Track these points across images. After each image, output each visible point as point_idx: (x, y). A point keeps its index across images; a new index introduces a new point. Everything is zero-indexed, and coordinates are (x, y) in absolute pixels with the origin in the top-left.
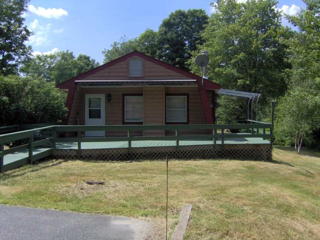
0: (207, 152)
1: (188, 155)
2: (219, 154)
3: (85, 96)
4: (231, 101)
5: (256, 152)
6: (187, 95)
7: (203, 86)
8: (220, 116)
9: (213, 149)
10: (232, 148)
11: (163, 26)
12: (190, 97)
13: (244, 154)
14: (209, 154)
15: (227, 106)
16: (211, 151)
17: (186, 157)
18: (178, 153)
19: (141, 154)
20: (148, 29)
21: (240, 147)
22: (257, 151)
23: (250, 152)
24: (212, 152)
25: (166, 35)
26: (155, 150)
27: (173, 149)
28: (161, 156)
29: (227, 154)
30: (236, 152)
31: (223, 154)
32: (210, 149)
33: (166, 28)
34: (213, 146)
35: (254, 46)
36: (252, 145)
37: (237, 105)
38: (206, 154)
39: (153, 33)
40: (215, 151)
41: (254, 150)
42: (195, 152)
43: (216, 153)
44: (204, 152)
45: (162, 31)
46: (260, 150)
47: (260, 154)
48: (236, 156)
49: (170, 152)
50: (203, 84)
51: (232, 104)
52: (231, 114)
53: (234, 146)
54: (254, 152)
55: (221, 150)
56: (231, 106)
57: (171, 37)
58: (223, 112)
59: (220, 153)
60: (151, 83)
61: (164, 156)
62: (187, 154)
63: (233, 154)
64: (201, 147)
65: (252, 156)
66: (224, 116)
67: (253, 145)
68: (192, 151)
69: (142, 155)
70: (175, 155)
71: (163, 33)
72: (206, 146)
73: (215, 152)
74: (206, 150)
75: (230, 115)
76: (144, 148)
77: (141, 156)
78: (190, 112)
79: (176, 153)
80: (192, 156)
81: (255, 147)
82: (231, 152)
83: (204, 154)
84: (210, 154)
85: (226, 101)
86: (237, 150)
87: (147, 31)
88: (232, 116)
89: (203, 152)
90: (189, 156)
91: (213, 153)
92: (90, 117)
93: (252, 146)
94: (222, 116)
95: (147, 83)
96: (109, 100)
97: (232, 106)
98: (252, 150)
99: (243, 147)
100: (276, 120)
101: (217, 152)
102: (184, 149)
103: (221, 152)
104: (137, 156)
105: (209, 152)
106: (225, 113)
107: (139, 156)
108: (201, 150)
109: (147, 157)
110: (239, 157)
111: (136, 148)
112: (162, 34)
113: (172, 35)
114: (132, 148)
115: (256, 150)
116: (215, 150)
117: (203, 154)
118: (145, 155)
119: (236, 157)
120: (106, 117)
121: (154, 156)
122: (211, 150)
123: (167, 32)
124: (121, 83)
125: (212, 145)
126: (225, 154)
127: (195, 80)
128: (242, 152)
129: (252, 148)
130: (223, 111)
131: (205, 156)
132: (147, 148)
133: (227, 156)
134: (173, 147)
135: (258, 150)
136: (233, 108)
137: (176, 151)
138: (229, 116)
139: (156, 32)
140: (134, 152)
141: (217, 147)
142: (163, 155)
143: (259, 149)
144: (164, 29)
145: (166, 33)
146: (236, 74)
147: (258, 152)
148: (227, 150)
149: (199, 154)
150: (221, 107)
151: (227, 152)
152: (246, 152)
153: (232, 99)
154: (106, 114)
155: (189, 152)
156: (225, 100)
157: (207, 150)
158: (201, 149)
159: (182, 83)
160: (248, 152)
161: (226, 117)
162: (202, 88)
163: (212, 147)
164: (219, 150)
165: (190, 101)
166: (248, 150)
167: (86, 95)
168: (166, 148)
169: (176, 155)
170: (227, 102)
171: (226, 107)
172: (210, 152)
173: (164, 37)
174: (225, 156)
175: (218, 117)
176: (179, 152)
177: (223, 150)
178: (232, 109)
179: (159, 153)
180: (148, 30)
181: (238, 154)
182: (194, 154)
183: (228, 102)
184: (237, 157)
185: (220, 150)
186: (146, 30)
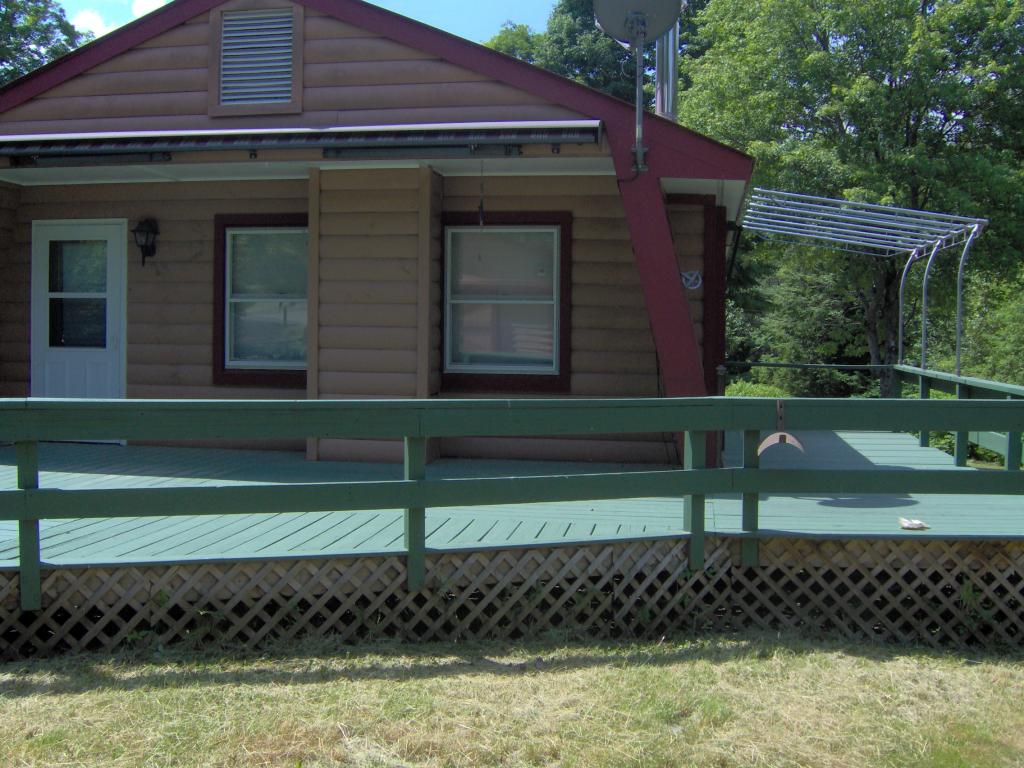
0: (640, 589)
1: (497, 617)
2: (720, 598)
3: (34, 228)
4: (813, 293)
5: (976, 590)
6: (563, 220)
7: (640, 157)
8: (772, 346)
9: (680, 569)
10: (814, 559)
11: (562, 12)
12: (579, 233)
13: (895, 603)
14: (652, 602)
15: (798, 308)
16: (668, 583)
17: (482, 632)
18: (420, 600)
19: (127, 613)
20: (510, 23)
21: (866, 558)
22: (981, 584)
23: (936, 590)
24: (674, 589)
25: (573, 42)
26: (233, 588)
27: (379, 573)
28: (285, 623)
29: (776, 600)
30: (842, 590)
31: (750, 599)
32: (660, 568)
33: (575, 18)
34: (681, 545)
35: (912, 49)
36: (951, 541)
37: (834, 307)
38: (629, 603)
39: (527, 39)
40: (691, 582)
41: (960, 579)
42: (545, 592)
43: (703, 593)
44: (618, 590)
45: (561, 27)
46: (1002, 579)
47: (1001, 605)
48: (839, 613)
49: (357, 596)
50: (640, 150)
51: (817, 303)
52: (813, 339)
53: (829, 548)
54: (964, 593)
55: (738, 575)
56: (813, 308)
57: (590, 50)
58: (783, 333)
59: (728, 591)
60: (332, 142)
61: (310, 628)
62: (490, 610)
63: (817, 600)
64: (591, 557)
65: (947, 616)
66: (788, 346)
67: (956, 548)
68: (524, 588)
69: (135, 621)
70: (393, 617)
71: (563, 35)
72: (629, 551)
73: (698, 587)
74: (629, 579)
75: (809, 342)
76: (147, 568)
77: (126, 629)
78: (577, 319)
79: (407, 602)
80: (528, 620)
81: (968, 560)
82: (804, 588)
83: (617, 604)
84: (662, 603)
85: (796, 290)
86: (843, 578)
87: (507, 32)
88: (816, 346)
89: (608, 588)
90: (504, 621)
91: (679, 596)
92: (55, 340)
93: (950, 553)
94: (779, 346)
95: (313, 143)
96: (148, 250)
97: (816, 310)
98: (949, 580)
99: (890, 558)
100: (984, 362)
101: (708, 588)
102: (464, 569)
103: (738, 586)
104: (94, 630)
105: (651, 590)
106: (792, 334)
107: (111, 629)
108: (595, 579)
109: (169, 635)
110: (860, 622)
111: (81, 570)
112: (559, 41)
113: (594, 41)
114: (49, 570)
115: (976, 579)
116: (698, 576)
117: (606, 603)
118: (153, 621)
119: (836, 619)
120: (130, 341)
121: (225, 625)
122: (663, 576)
123: (575, 31)
124: (164, 146)
125: (677, 539)
126: (763, 598)
127: (595, 123)
128: (883, 590)
129: (951, 565)
130: (785, 328)
131: (619, 616)
132: (171, 572)
133: (777, 611)
134: (380, 558)
135: (989, 579)
136: (822, 317)
137: (406, 592)
138: (804, 344)
139: (539, 35)
140: (63, 602)
141: (711, 554)
142: (303, 620)
143: (995, 573)
144: (568, 19)
145: (572, 34)
146: (837, 167)
147: (989, 591)
148: (777, 575)
149: (577, 609)
150: (776, 313)
151: (776, 588)
152: (908, 590)
153: (819, 284)
154: (131, 322)
155: (503, 595)
156: (792, 289)
157: (640, 577)
158: (591, 571)
159: (514, 138)
160: (922, 590)
161: (793, 348)
162: (638, 173)
163: (677, 550)
164: (721, 574)
165: (578, 254)
166: (923, 579)
167: (34, 222)
168: (326, 569)
169: (406, 616)
170: (797, 294)
171: (794, 314)
172: (663, 590)
173: (566, 50)
174: (762, 611)
175: (767, 350)
176: (426, 594)
177: (751, 574)
178: (817, 319)
179: (272, 608)
180: (509, 27)
181: (855, 601)
182: (544, 606)
183: (803, 295)
184: (843, 624)
185: (729, 573)
186: (504, 29)
